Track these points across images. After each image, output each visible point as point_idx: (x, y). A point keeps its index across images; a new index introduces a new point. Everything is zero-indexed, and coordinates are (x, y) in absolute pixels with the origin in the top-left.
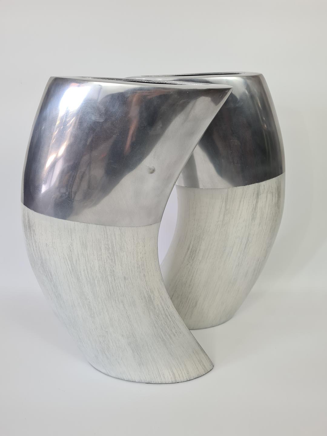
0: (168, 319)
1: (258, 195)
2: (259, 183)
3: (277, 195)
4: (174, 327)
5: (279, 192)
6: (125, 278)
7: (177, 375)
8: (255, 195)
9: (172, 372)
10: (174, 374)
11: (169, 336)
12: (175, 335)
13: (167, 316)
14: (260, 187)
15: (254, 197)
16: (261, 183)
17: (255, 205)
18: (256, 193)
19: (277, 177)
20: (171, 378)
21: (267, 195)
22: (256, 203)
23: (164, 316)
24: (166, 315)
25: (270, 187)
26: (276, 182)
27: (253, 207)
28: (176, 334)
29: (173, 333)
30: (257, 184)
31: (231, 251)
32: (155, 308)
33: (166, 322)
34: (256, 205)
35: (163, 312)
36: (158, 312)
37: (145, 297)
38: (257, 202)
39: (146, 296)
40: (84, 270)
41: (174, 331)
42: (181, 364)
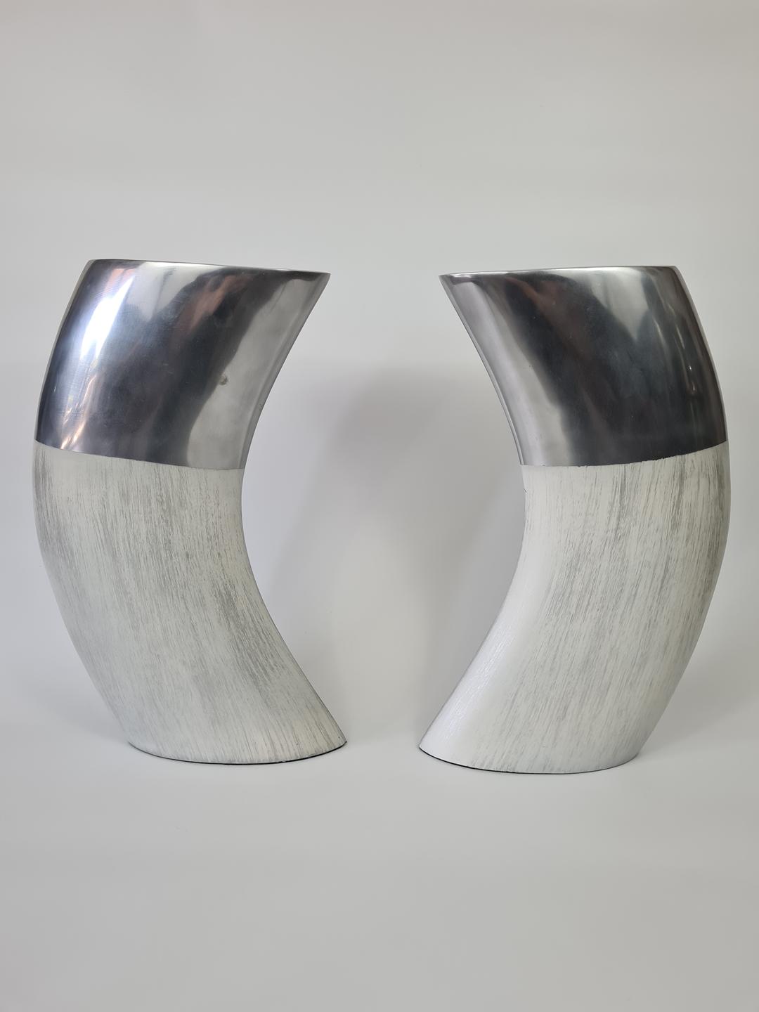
0: (261, 638)
1: (682, 478)
2: (683, 456)
3: (717, 483)
4: (272, 656)
5: (721, 478)
6: (187, 555)
7: (278, 746)
8: (676, 478)
9: (270, 738)
10: (273, 744)
11: (264, 669)
12: (273, 669)
13: (259, 634)
14: (684, 463)
15: (676, 482)
16: (686, 455)
17: (677, 498)
18: (677, 474)
19: (714, 447)
20: (268, 751)
21: (699, 481)
22: (679, 495)
23: (254, 633)
24: (257, 630)
25: (704, 465)
26: (713, 457)
27: (674, 503)
28: (275, 667)
29: (270, 665)
30: (678, 457)
31: (633, 593)
32: (237, 615)
33: (258, 644)
34: (679, 498)
35: (251, 625)
36: (242, 622)
37: (220, 593)
38: (681, 493)
39: (223, 591)
40: (124, 540)
41: (271, 661)
42: (284, 725)
